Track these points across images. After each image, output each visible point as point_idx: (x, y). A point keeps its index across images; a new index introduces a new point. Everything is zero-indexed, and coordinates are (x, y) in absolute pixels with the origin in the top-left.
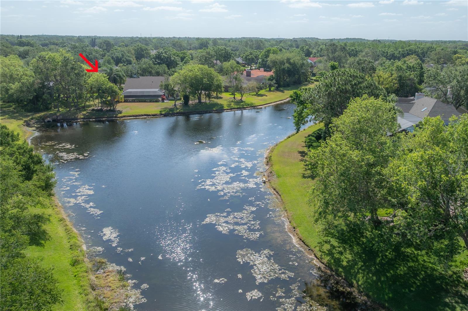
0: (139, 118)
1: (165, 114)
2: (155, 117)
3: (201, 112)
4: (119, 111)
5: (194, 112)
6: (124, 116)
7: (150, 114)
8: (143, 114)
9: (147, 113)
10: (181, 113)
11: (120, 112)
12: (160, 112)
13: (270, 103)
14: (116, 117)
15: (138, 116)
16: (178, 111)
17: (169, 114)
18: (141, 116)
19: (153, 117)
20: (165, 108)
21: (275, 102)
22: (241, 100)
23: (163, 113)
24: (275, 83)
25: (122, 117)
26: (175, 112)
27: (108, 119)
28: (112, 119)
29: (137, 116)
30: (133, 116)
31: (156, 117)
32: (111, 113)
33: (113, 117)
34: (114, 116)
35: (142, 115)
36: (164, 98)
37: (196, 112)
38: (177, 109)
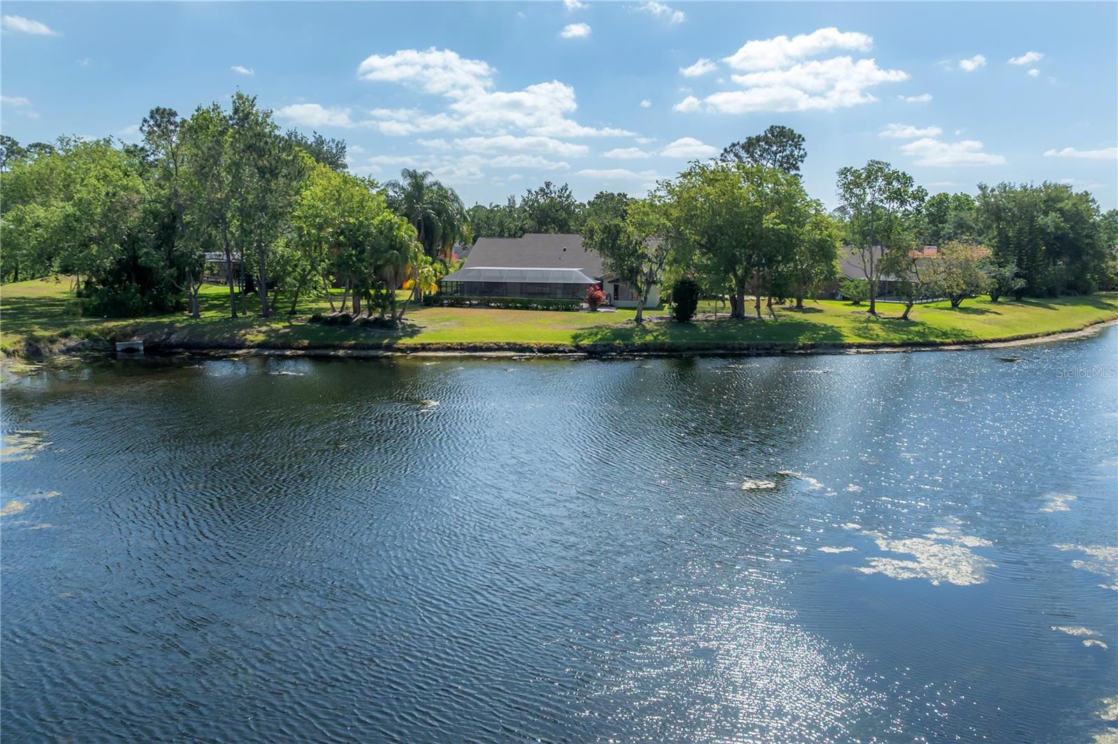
0: (481, 357)
1: (594, 346)
2: (550, 358)
3: (748, 349)
4: (412, 326)
5: (718, 348)
6: (424, 348)
7: (532, 342)
8: (503, 340)
9: (519, 341)
10: (662, 350)
11: (413, 331)
12: (575, 337)
13: (1030, 337)
14: (389, 348)
15: (481, 349)
16: (649, 338)
17: (613, 349)
18: (495, 350)
19: (540, 358)
20: (596, 327)
21: (1048, 335)
22: (905, 317)
23: (585, 342)
24: (1017, 275)
25: (415, 349)
26: (637, 341)
27: (356, 353)
28: (373, 353)
29: (475, 348)
30: (462, 348)
31: (557, 358)
32: (377, 332)
33: (379, 347)
34: (386, 341)
35: (500, 348)
36: (599, 298)
37: (725, 348)
38: (646, 332)
